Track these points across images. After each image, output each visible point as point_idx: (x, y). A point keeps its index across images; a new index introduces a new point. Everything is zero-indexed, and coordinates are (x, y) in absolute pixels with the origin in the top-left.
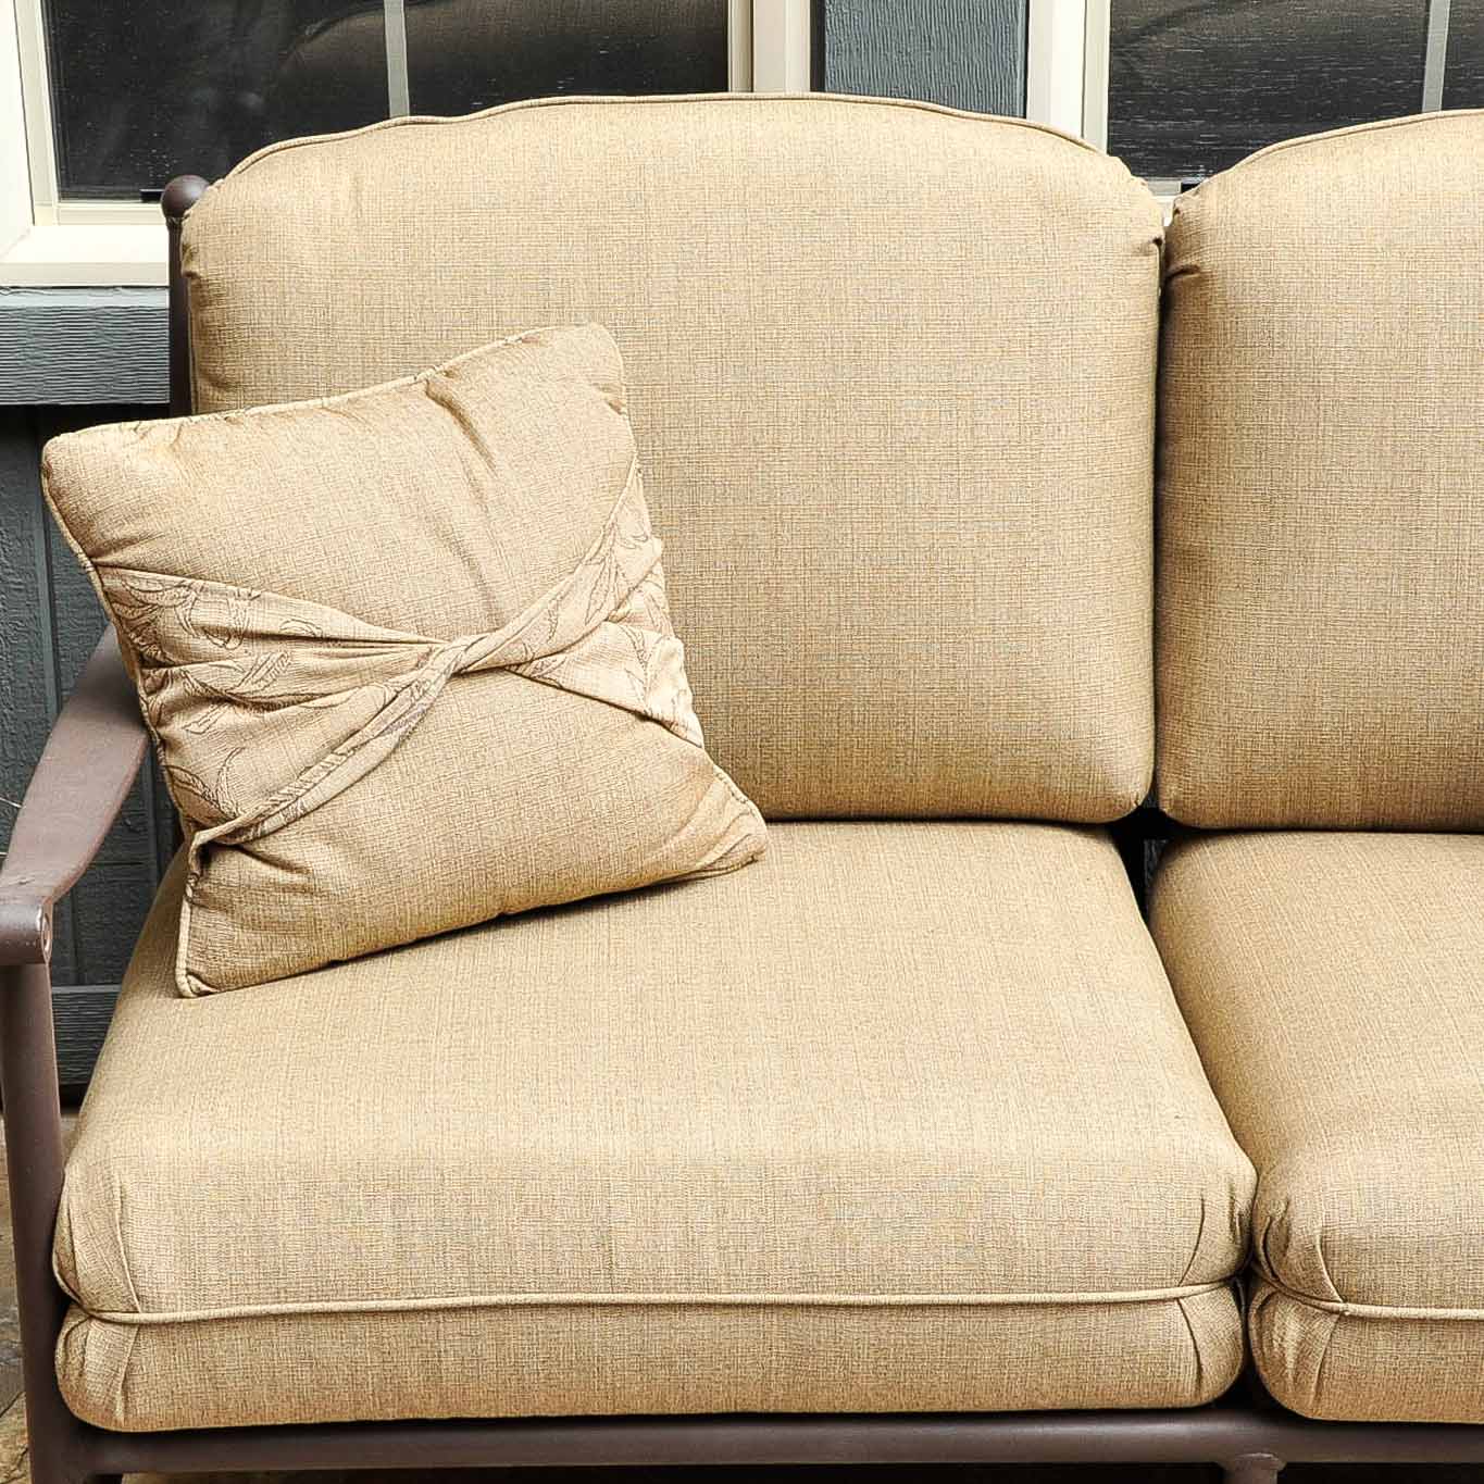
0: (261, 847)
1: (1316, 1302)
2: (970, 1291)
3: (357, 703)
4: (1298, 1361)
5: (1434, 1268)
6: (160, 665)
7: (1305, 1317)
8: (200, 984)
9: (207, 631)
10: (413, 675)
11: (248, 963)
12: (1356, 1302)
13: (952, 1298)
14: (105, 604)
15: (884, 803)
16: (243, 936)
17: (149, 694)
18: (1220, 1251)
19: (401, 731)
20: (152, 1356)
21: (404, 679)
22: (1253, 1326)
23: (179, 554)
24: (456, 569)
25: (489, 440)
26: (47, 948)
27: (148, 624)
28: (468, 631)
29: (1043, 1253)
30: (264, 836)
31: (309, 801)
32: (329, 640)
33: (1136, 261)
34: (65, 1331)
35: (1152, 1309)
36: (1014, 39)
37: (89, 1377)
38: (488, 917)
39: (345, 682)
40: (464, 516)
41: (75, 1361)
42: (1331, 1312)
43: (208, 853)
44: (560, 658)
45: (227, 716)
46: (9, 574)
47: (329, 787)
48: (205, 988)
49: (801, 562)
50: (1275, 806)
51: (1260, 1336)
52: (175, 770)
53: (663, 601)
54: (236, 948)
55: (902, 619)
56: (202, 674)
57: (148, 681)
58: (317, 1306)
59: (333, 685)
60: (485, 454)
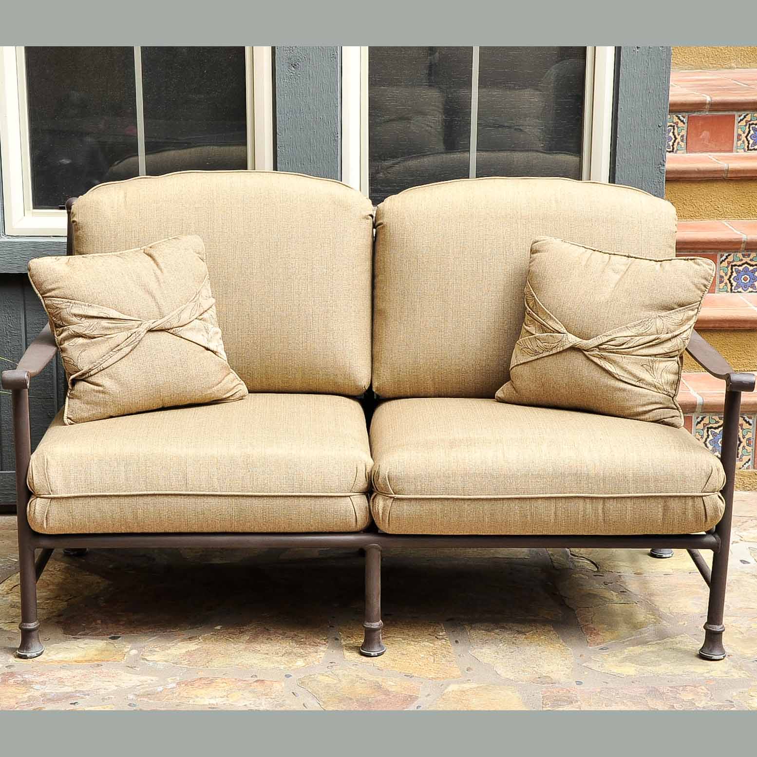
0: (90, 379)
1: (387, 495)
2: (290, 492)
3: (120, 337)
4: (383, 513)
5: (419, 484)
6: (62, 327)
7: (385, 500)
8: (71, 421)
9: (75, 315)
10: (136, 330)
11: (85, 415)
12: (398, 494)
13: (285, 494)
14: (46, 309)
15: (285, 386)
16: (83, 406)
17: (58, 336)
18: (362, 483)
19: (133, 345)
20: (55, 507)
21: (134, 331)
22: (371, 505)
23: (68, 292)
24: (150, 299)
25: (162, 265)
26: (28, 385)
27: (58, 314)
28: (154, 318)
29: (310, 482)
30: (91, 376)
31: (104, 365)
32: (112, 318)
33: (364, 221)
34: (30, 501)
35: (343, 499)
36: (337, 161)
37: (36, 513)
38: (159, 407)
39: (116, 331)
40: (153, 286)
41: (32, 510)
42: (391, 497)
43: (74, 382)
44: (181, 328)
45: (81, 341)
46: (13, 330)
47: (111, 361)
48: (72, 422)
49: (259, 309)
50: (408, 389)
51: (373, 507)
52: (66, 358)
53: (215, 316)
54: (82, 410)
55: (290, 327)
56: (73, 329)
57: (58, 332)
58: (102, 494)
59: (113, 332)
60: (161, 270)
